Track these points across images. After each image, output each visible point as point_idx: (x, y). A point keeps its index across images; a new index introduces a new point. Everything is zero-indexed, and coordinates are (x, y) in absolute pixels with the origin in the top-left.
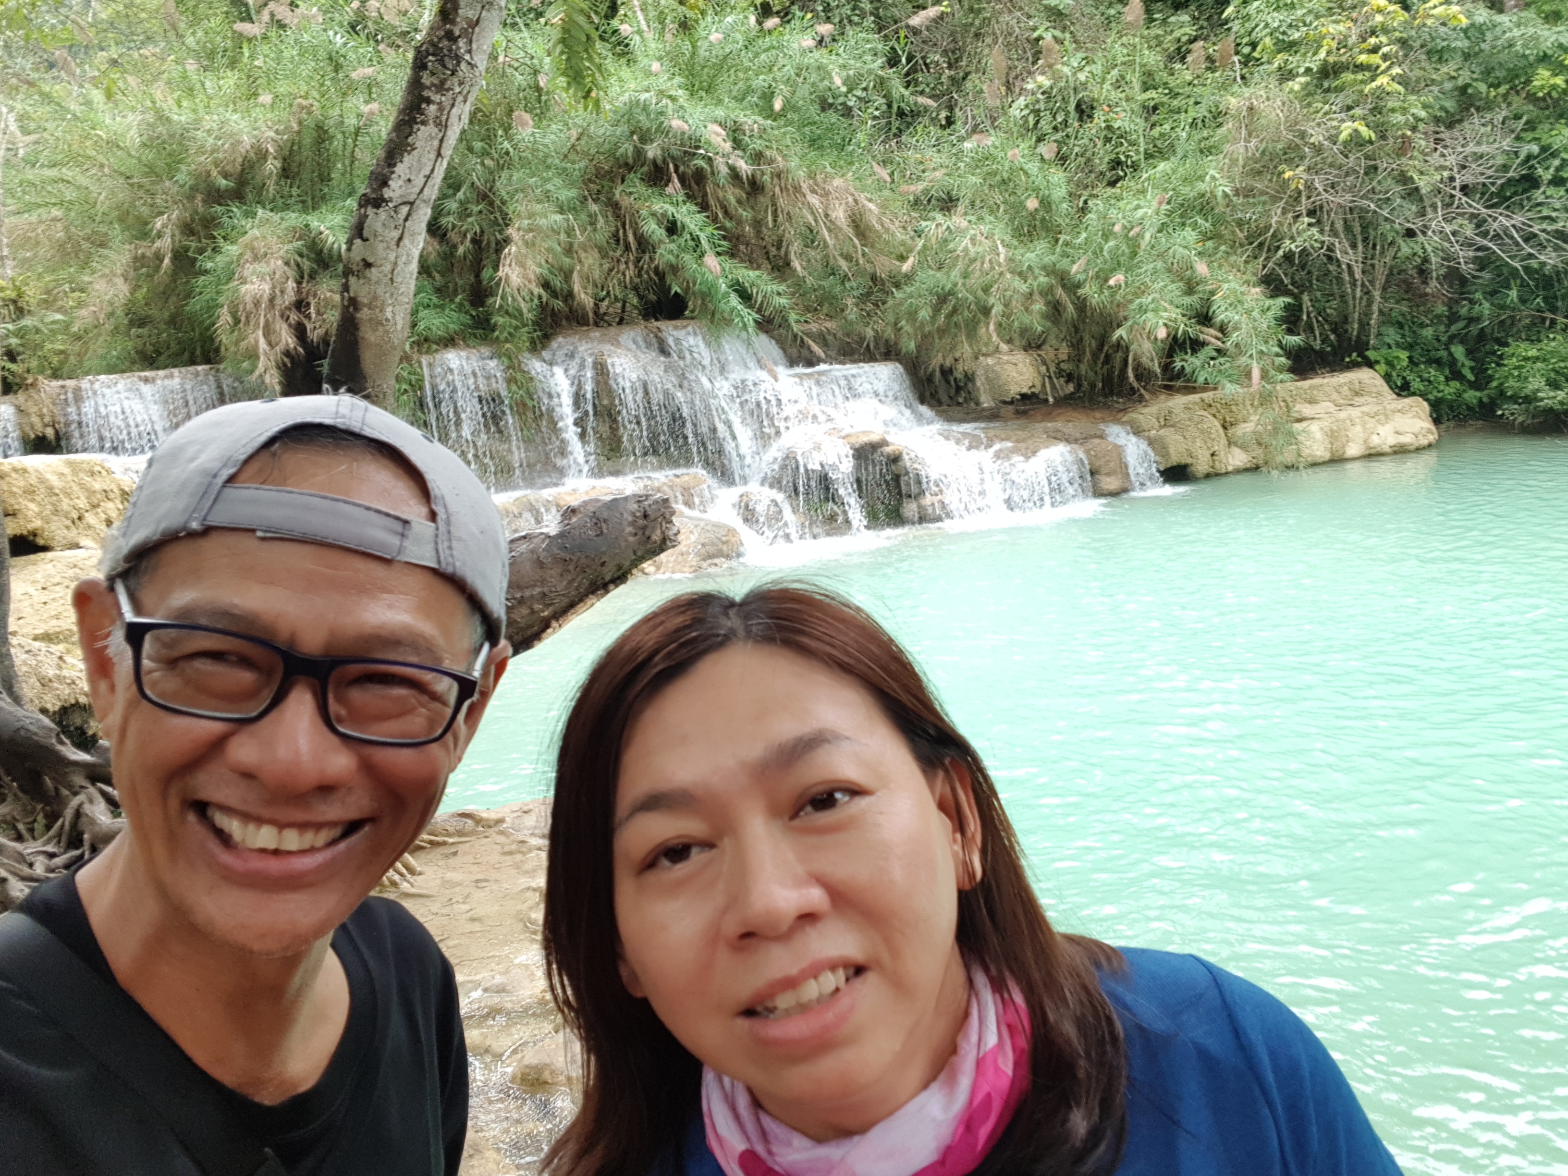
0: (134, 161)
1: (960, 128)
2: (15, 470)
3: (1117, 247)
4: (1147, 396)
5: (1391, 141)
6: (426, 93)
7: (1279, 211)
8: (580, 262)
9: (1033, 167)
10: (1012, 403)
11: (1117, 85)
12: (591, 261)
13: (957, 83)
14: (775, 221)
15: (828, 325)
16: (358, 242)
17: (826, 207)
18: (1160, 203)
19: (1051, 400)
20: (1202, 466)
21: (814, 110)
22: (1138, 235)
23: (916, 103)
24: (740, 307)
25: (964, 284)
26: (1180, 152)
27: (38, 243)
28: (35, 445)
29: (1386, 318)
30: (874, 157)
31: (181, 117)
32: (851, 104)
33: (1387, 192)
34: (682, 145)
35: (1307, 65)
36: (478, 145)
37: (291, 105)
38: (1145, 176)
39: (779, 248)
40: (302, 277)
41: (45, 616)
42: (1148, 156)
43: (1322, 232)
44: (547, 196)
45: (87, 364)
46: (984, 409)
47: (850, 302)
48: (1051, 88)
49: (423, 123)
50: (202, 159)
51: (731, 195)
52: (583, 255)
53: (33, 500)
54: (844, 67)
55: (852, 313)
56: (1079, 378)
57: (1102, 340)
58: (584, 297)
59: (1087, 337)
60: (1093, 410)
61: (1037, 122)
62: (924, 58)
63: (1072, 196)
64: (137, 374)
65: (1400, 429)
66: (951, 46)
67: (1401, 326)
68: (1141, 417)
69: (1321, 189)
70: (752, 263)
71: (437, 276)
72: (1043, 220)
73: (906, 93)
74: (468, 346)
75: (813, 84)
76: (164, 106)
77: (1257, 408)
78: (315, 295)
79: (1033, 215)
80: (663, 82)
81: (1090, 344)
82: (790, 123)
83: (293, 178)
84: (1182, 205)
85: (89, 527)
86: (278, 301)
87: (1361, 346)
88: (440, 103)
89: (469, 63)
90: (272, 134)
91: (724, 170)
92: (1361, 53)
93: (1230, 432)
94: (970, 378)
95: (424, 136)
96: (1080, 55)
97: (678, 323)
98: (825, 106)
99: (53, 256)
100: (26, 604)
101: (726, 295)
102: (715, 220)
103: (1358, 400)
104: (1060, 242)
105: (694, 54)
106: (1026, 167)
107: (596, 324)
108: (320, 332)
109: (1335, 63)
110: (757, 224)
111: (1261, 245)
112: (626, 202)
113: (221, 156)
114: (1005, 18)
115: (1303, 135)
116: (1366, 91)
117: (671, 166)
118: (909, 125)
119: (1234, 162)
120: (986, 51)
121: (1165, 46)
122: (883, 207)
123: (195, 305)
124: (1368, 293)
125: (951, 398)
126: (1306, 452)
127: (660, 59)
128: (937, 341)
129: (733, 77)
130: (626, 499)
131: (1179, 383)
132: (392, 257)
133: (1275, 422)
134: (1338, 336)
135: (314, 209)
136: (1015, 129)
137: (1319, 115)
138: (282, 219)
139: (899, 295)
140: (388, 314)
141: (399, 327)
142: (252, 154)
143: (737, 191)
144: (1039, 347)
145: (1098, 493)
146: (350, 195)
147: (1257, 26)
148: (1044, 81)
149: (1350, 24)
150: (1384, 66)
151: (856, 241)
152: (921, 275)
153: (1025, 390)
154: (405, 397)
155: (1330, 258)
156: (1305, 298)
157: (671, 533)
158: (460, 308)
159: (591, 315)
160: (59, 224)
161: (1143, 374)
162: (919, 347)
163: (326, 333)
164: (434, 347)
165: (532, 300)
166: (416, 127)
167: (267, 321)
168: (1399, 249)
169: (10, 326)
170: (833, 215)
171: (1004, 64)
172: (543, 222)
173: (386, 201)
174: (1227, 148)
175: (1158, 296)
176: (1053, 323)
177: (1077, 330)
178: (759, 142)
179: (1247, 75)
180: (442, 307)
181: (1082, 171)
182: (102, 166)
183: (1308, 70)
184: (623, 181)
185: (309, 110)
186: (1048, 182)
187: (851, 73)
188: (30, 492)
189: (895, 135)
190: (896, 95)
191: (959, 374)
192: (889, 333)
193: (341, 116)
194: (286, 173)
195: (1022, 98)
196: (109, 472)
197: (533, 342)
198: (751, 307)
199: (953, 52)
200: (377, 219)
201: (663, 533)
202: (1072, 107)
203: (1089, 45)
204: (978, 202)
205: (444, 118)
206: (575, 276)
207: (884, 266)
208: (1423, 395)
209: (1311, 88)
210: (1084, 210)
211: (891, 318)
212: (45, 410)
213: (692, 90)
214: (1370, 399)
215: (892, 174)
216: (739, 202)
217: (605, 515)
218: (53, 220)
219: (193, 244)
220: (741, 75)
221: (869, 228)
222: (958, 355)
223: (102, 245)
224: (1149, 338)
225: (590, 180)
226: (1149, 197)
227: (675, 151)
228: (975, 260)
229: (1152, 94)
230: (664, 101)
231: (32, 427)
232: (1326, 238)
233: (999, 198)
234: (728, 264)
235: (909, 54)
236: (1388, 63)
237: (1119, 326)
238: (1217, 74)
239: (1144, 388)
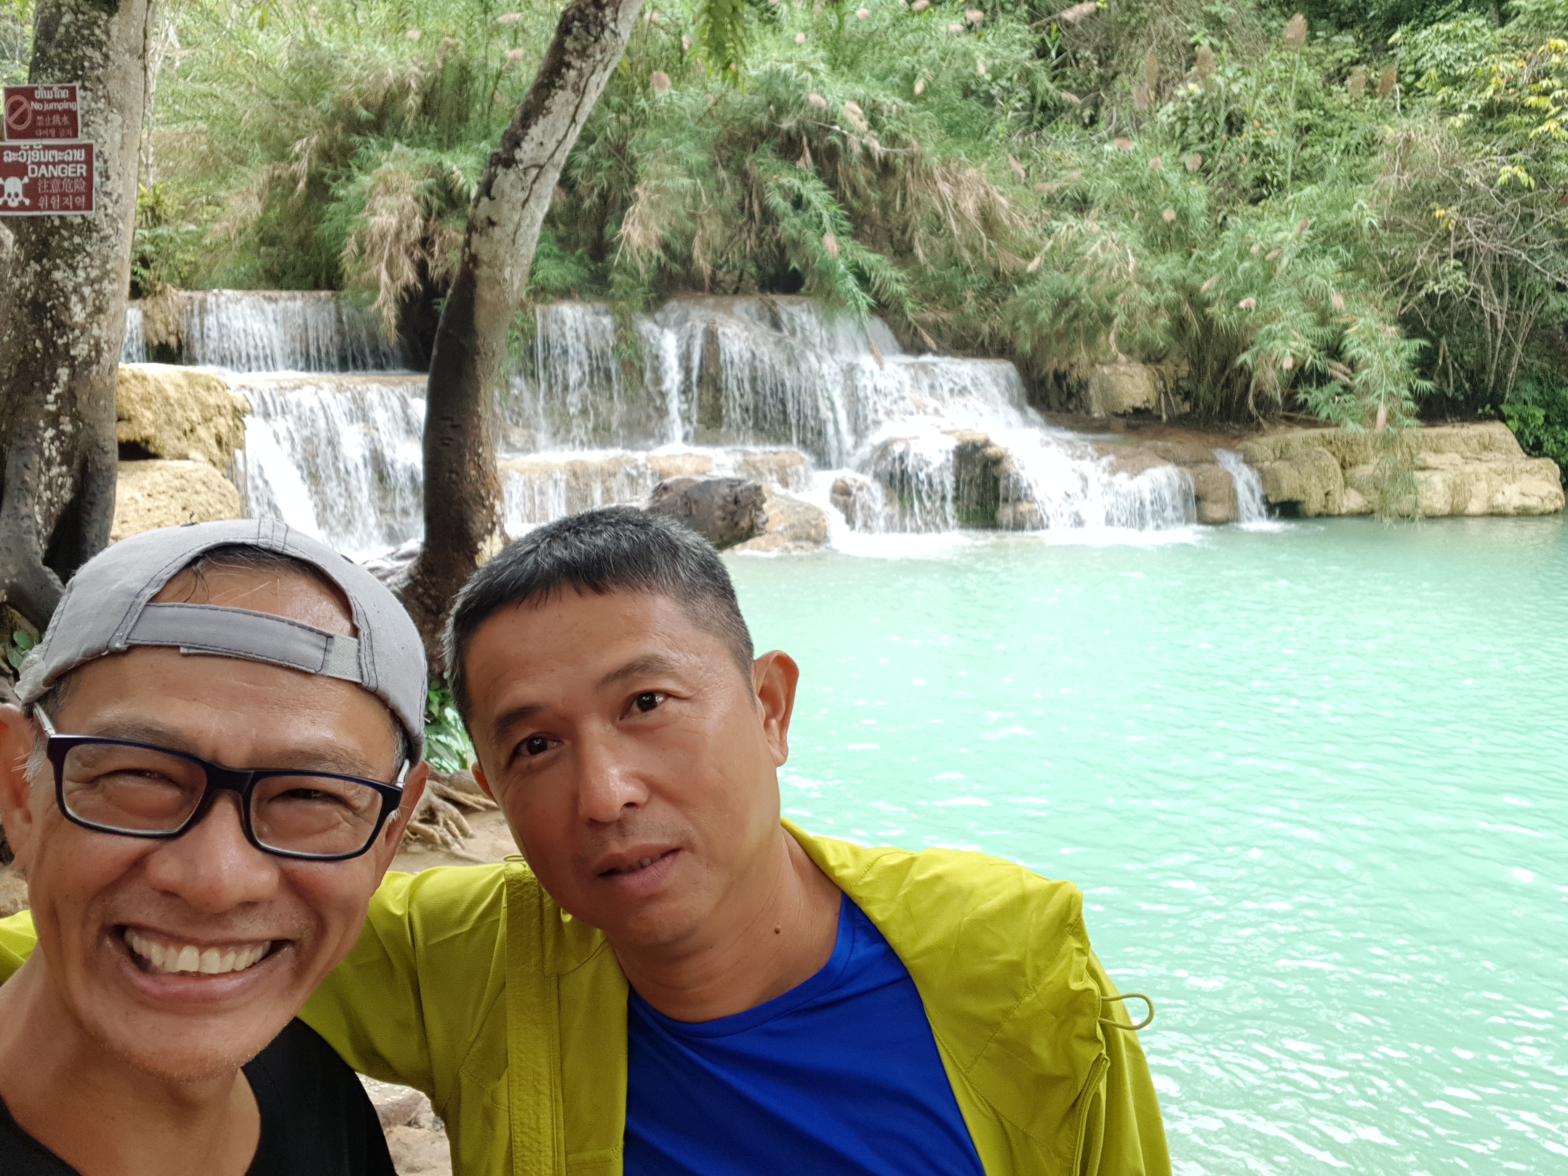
0: (281, 83)
1: (1103, 130)
2: (135, 376)
3: (1252, 269)
4: (1265, 425)
5: (1551, 190)
6: (567, 58)
7: (1425, 250)
8: (703, 227)
9: (1174, 177)
10: (1124, 415)
11: (1270, 101)
12: (714, 227)
13: (1106, 81)
14: (903, 205)
15: (945, 315)
16: (485, 200)
17: (956, 197)
18: (1302, 229)
19: (1164, 417)
20: (1314, 504)
21: (955, 96)
22: (1275, 258)
23: (1060, 99)
24: (855, 289)
25: (1089, 290)
26: (1329, 178)
27: (181, 152)
28: (158, 352)
29: (1525, 372)
30: (1010, 150)
31: (329, 44)
32: (994, 92)
33: (1540, 243)
34: (819, 119)
35: (1471, 102)
36: (615, 100)
37: (438, 43)
38: (1290, 197)
39: (904, 232)
40: (430, 215)
41: (148, 522)
42: (1295, 177)
43: (1468, 276)
44: (676, 158)
45: (215, 275)
46: (1094, 419)
47: (969, 295)
48: (1202, 97)
49: (562, 88)
50: (347, 87)
51: (862, 175)
52: (706, 221)
53: (149, 408)
54: (990, 55)
55: (970, 305)
56: (1197, 399)
57: (1225, 362)
58: (703, 263)
59: (1209, 358)
60: (1207, 433)
61: (1183, 132)
62: (1074, 54)
63: (1211, 210)
64: (262, 293)
65: (1527, 491)
66: (1104, 43)
67: (1540, 382)
68: (1256, 447)
69: (1471, 231)
70: (875, 246)
71: (561, 227)
72: (1179, 231)
73: (1051, 87)
74: (583, 300)
75: (957, 70)
76: (316, 32)
77: (1379, 451)
78: (441, 234)
79: (1168, 226)
80: (805, 54)
81: (1212, 365)
82: (930, 107)
83: (432, 116)
84: (1325, 232)
85: (200, 440)
86: (404, 236)
87: (1496, 400)
88: (580, 70)
89: (613, 32)
90: (416, 69)
91: (857, 150)
92: (1530, 94)
93: (1349, 472)
94: (1083, 385)
95: (561, 100)
96: (1236, 65)
97: (793, 298)
98: (967, 92)
99: (195, 168)
100: (131, 508)
101: (844, 276)
102: (842, 199)
103: (1486, 455)
104: (1194, 257)
105: (840, 26)
106: (1166, 176)
107: (712, 291)
108: (440, 270)
109: (1502, 102)
110: (885, 206)
111: (1402, 283)
112: (756, 172)
113: (364, 86)
114: (1163, 20)
115: (1459, 174)
116: (1531, 135)
117: (805, 139)
118: (1050, 119)
119: (1384, 194)
120: (1139, 52)
121: (1325, 65)
122: (1015, 202)
123: (325, 230)
124: (1509, 344)
125: (1061, 404)
126: (1424, 503)
127: (805, 30)
128: (1054, 344)
129: (877, 54)
130: (719, 482)
131: (1301, 415)
132: (516, 218)
133: (1395, 468)
134: (1474, 385)
135: (449, 148)
136: (1160, 136)
137: (1479, 155)
138: (417, 155)
139: (1020, 292)
140: (507, 272)
141: (515, 287)
142: (395, 88)
143: (868, 172)
144: (1159, 361)
145: (1202, 520)
146: (485, 137)
147: (1423, 55)
148: (1195, 88)
149: (1522, 63)
150: (1554, 110)
151: (983, 234)
152: (1045, 276)
153: (1139, 404)
154: (516, 345)
155: (1473, 305)
156: (1444, 341)
157: (759, 521)
158: (580, 260)
159: (707, 281)
160: (203, 138)
161: (1264, 402)
162: (1034, 350)
163: (447, 272)
164: (550, 297)
165: (650, 261)
166: (553, 91)
167: (391, 256)
168: (1547, 302)
169: (146, 233)
170: (962, 205)
171: (1157, 69)
172: (668, 184)
173: (516, 162)
174: (1379, 178)
175: (1288, 324)
176: (1177, 340)
177: (1200, 350)
178: (895, 123)
179: (1408, 106)
180: (562, 259)
181: (1225, 185)
182: (250, 85)
183: (1472, 108)
184: (755, 149)
185: (454, 49)
186: (1188, 194)
187: (997, 62)
188: (146, 400)
189: (1036, 129)
190: (1040, 88)
191: (1072, 380)
192: (1006, 331)
193: (486, 58)
194: (426, 108)
195: (1171, 104)
196: (226, 388)
197: (647, 303)
198: (867, 290)
199: (1105, 50)
200: (506, 179)
201: (752, 520)
202: (1222, 119)
203: (1246, 57)
204: (1113, 206)
205: (582, 84)
206: (697, 242)
207: (1008, 262)
208: (1556, 458)
209: (1474, 126)
210: (1222, 226)
211: (1009, 316)
212: (170, 319)
213: (834, 65)
214: (1498, 455)
215: (1027, 170)
216: (869, 182)
217: (696, 495)
218: (198, 132)
219: (329, 171)
220: (886, 54)
221: (998, 222)
222: (1074, 360)
223: (242, 162)
224: (1274, 366)
225: (722, 145)
226: (1291, 220)
227: (810, 123)
228: (1103, 266)
229: (1306, 114)
230: (806, 74)
231: (156, 334)
232: (1472, 284)
233: (1135, 203)
234: (849, 244)
235: (1060, 47)
236: (1558, 108)
237: (1245, 349)
238: (1377, 101)
239: (1264, 417)
